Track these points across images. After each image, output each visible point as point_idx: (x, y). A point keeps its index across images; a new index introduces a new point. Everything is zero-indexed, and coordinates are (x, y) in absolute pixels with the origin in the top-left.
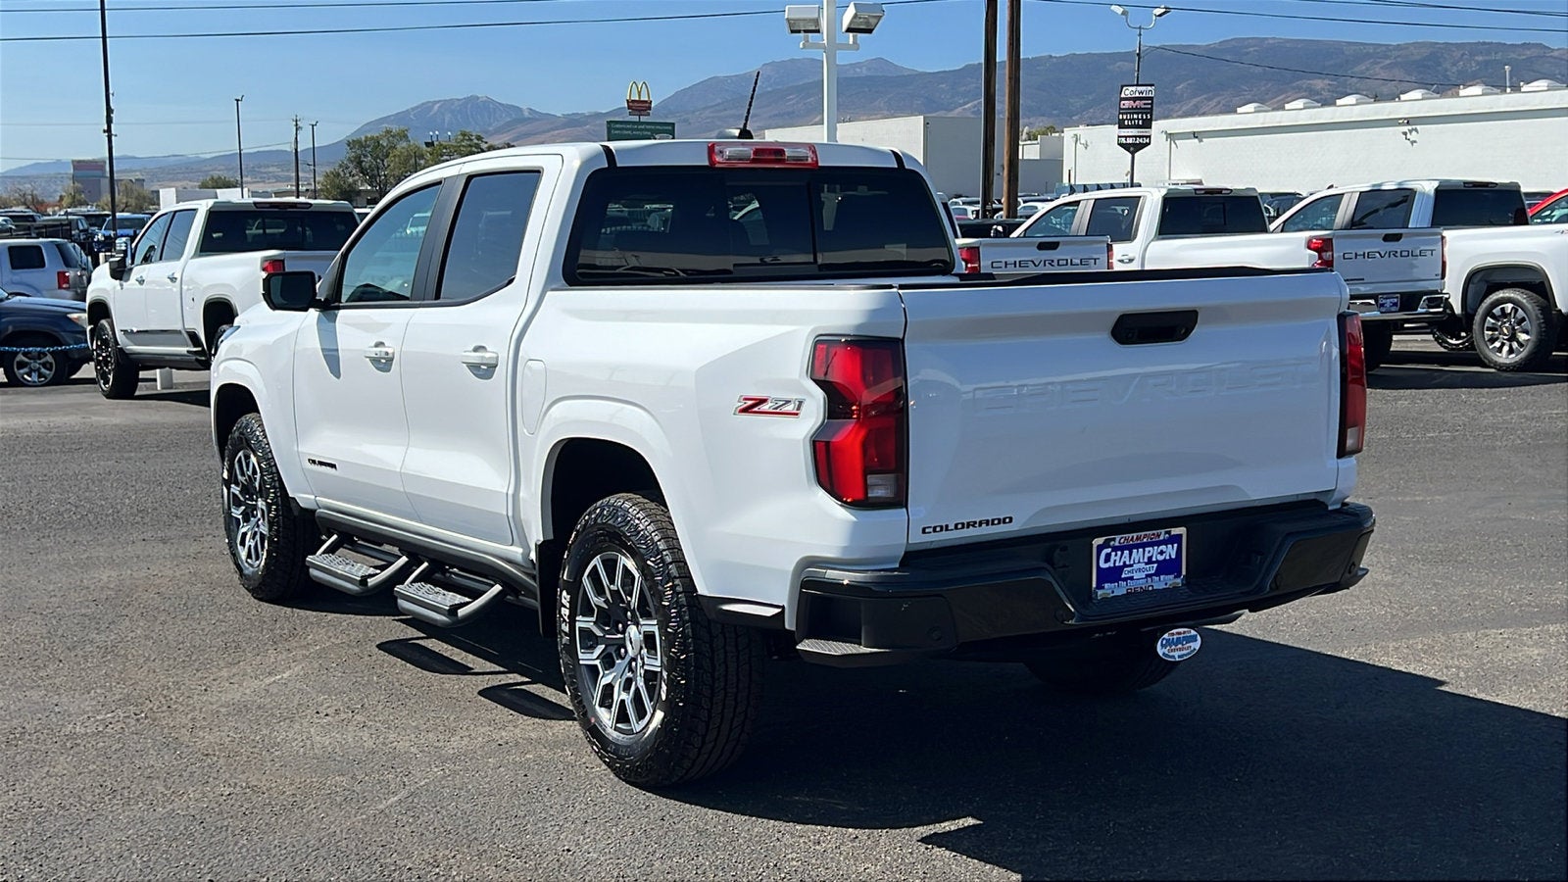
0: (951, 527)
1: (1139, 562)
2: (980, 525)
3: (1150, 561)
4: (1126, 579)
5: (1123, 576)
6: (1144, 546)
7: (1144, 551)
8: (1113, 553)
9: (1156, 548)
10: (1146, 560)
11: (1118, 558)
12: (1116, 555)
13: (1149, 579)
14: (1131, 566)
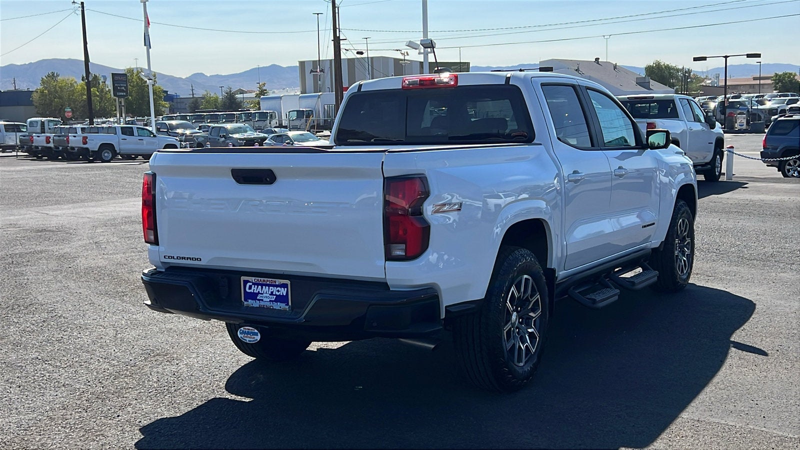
0: (175, 258)
1: (266, 293)
2: (187, 259)
3: (272, 294)
4: (259, 300)
5: (258, 298)
6: (269, 286)
7: (269, 288)
8: (253, 286)
9: (275, 288)
10: (270, 293)
11: (255, 289)
12: (255, 287)
13: (271, 303)
14: (262, 294)
